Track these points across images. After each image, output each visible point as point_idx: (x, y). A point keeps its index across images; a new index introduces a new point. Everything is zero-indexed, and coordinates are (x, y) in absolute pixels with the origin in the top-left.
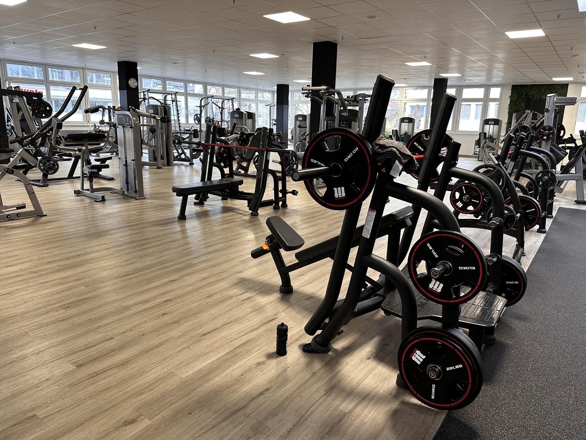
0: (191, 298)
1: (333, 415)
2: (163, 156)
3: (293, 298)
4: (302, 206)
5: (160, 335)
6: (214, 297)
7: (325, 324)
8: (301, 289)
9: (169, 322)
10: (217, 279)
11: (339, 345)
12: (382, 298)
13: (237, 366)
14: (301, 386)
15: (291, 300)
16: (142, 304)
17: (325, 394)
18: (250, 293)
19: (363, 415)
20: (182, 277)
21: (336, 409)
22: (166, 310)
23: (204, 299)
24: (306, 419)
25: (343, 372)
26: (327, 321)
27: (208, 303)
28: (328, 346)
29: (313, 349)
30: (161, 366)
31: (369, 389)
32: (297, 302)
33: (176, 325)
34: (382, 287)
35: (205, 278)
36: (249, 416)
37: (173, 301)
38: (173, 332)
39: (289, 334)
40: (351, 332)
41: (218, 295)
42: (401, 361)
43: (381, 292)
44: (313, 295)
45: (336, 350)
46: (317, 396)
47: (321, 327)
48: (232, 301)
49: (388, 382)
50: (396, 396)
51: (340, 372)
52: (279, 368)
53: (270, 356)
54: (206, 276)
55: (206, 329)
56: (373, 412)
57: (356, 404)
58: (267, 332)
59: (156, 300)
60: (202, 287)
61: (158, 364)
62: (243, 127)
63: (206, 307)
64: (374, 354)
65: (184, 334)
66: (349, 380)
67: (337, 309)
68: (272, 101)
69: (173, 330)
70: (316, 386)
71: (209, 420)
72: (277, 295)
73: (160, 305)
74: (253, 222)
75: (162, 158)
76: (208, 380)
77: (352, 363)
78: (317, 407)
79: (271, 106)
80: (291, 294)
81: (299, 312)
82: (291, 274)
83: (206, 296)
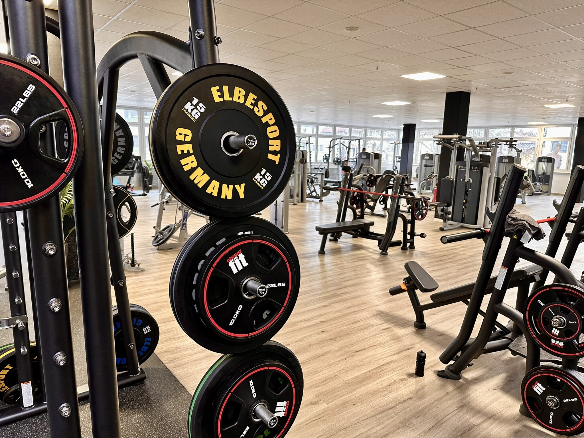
0: (341, 322)
1: (464, 425)
2: (299, 194)
3: (426, 332)
4: (429, 249)
5: (322, 347)
6: (359, 324)
7: (457, 356)
8: (433, 327)
9: (328, 338)
10: (359, 309)
11: (468, 374)
12: (510, 341)
13: (385, 378)
14: (437, 400)
15: (425, 335)
16: (305, 322)
17: (457, 409)
18: (388, 324)
19: (490, 428)
20: (331, 304)
21: (467, 420)
22: (323, 329)
23: (351, 324)
24: (442, 424)
25: (472, 396)
26: (459, 354)
27: (355, 328)
28: (459, 374)
29: (446, 375)
30: (328, 369)
31: (495, 412)
32: (430, 337)
33: (333, 341)
34: (510, 332)
35: (349, 307)
36: (397, 414)
37: (327, 322)
38: (332, 346)
39: (427, 360)
40: (479, 367)
41: (361, 322)
42: (524, 391)
43: (509, 336)
44: (444, 333)
45: (466, 379)
46: (451, 409)
47: (454, 359)
48: (374, 329)
49: (512, 409)
50: (518, 421)
51: (470, 395)
52: (418, 385)
53: (410, 375)
54: (350, 306)
55: (356, 347)
56: (498, 428)
57: (483, 420)
58: (406, 357)
59: (314, 320)
60: (348, 314)
61: (325, 367)
62: (370, 168)
63: (353, 330)
64: (500, 387)
65: (340, 349)
66: (478, 402)
67: (468, 346)
68: (397, 139)
69: (332, 345)
70: (450, 402)
71: (369, 412)
72: (412, 329)
73: (318, 324)
74: (383, 261)
75: (297, 196)
76: (364, 385)
77: (480, 390)
78: (451, 417)
79: (396, 144)
80: (424, 330)
81: (432, 345)
82: (425, 312)
83: (352, 322)
